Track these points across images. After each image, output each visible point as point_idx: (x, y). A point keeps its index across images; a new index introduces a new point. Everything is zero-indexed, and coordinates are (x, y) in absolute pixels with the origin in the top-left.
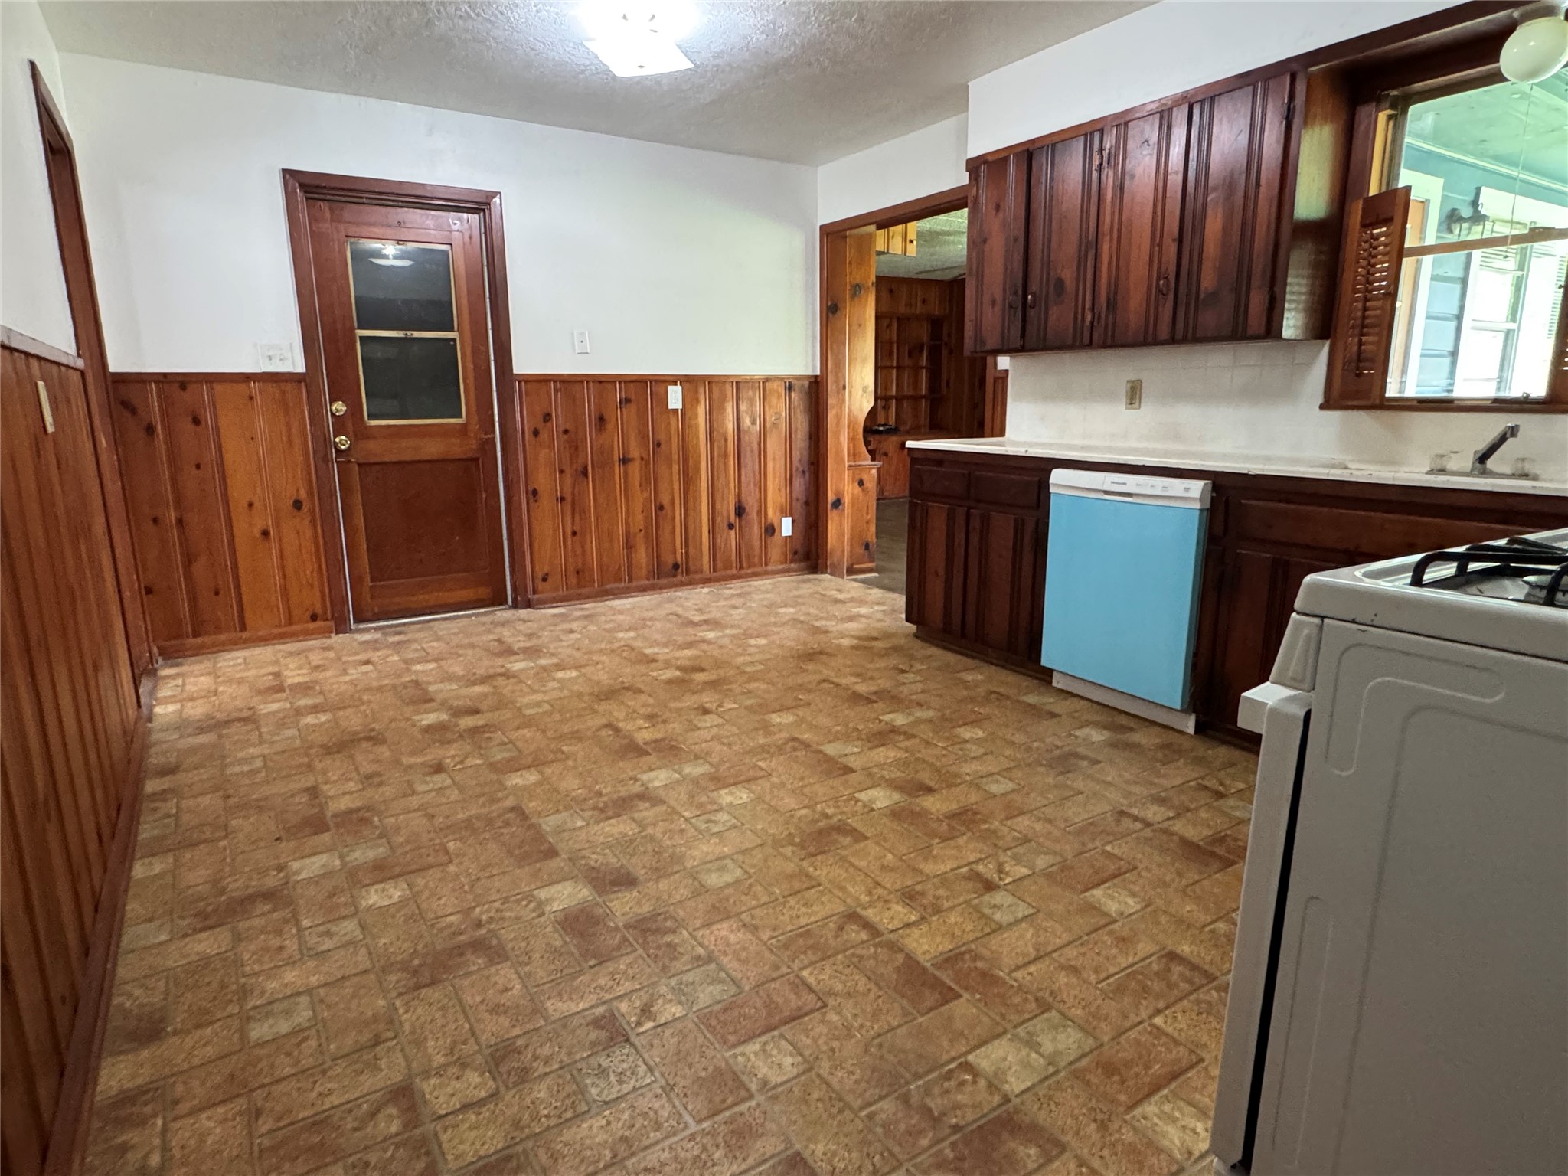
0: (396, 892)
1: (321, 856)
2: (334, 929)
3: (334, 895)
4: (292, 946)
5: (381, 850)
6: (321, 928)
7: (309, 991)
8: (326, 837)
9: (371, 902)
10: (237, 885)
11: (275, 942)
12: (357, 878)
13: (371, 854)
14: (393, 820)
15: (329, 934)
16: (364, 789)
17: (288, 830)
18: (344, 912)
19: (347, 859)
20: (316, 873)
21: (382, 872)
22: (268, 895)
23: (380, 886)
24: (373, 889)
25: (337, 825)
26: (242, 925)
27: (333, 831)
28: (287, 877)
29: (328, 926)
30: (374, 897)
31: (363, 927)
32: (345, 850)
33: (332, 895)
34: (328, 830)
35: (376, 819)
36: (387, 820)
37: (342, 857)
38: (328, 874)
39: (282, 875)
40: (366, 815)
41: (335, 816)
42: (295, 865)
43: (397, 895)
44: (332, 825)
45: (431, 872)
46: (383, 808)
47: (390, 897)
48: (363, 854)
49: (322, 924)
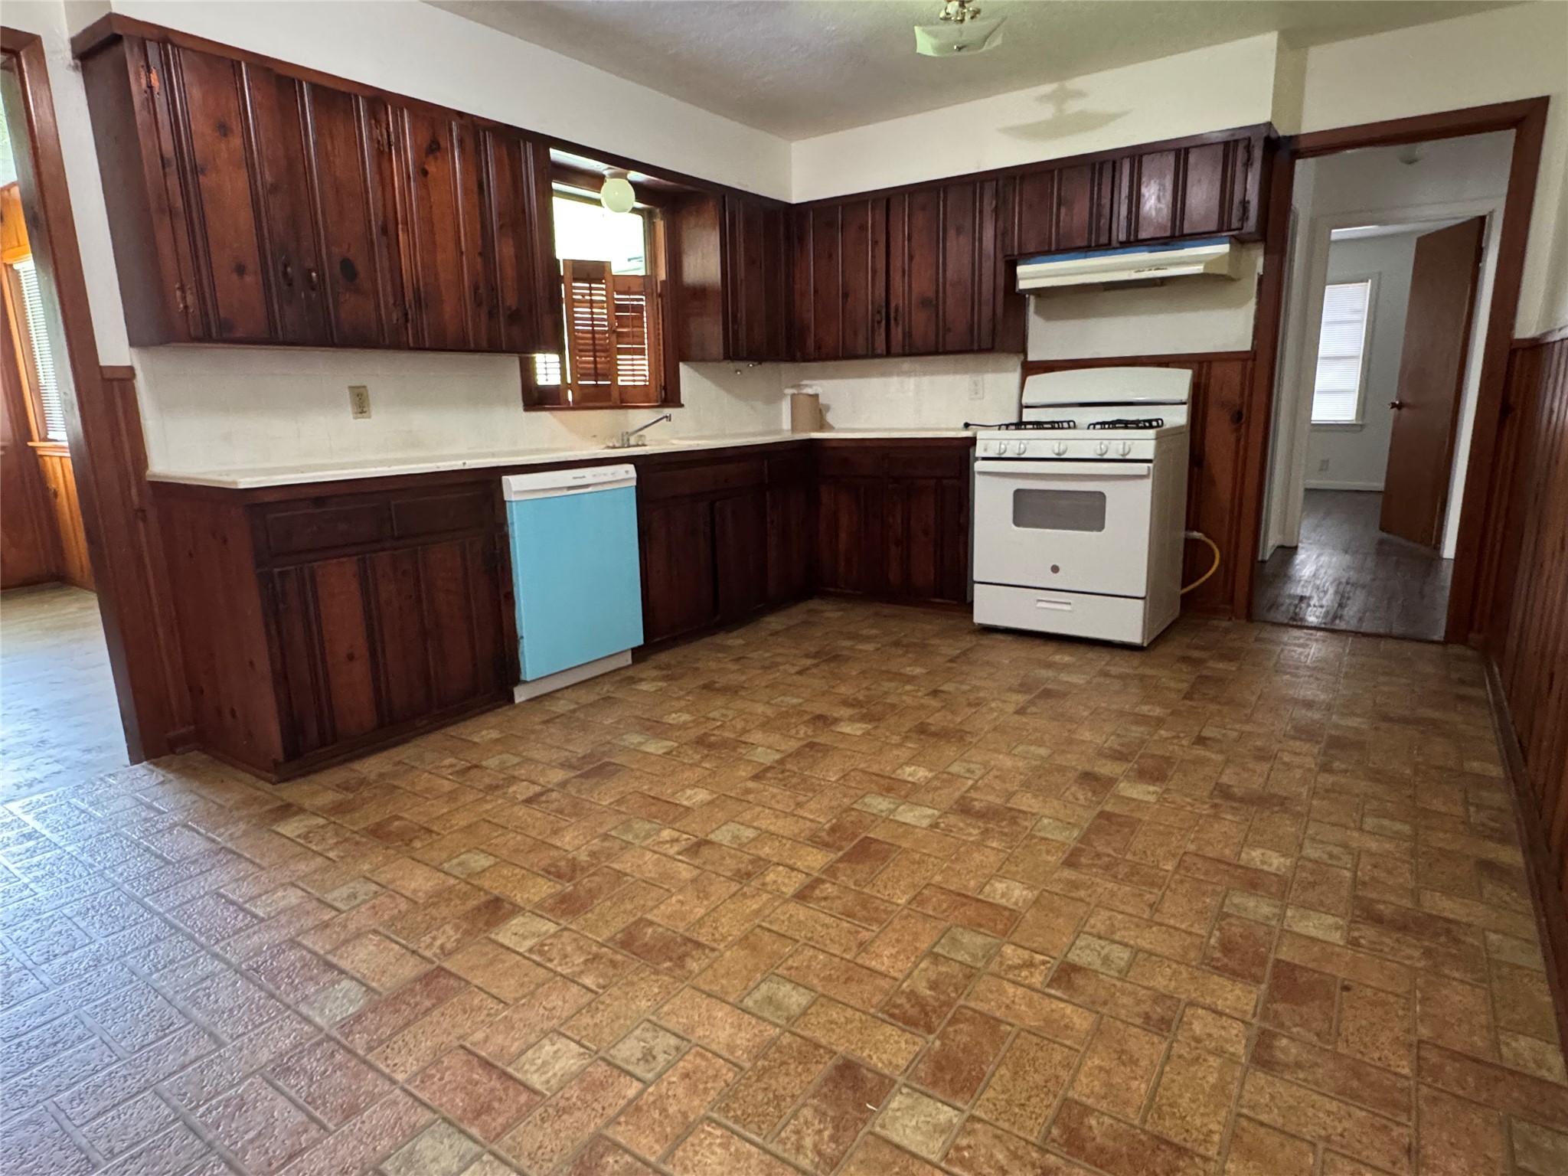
0: (1254, 856)
1: (1304, 931)
2: (1325, 857)
3: (1309, 883)
4: (1365, 863)
5: (1236, 900)
6: (1334, 863)
7: (1361, 829)
8: (1286, 954)
9: (1282, 860)
10: (1409, 951)
11: (1381, 875)
12: (1281, 888)
13: (1251, 903)
14: (1196, 929)
15: (1331, 856)
16: (1192, 1004)
17: (1329, 997)
18: (1309, 865)
19: (1276, 911)
20: (1318, 915)
21: (1254, 881)
22: (1377, 920)
23: (1265, 868)
24: (1273, 869)
25: (1263, 962)
26: (1407, 903)
27: (1272, 956)
28: (1350, 929)
29: (1329, 862)
30: (1276, 863)
31: (1301, 846)
32: (1274, 923)
33: (1313, 884)
34: (1278, 961)
35: (1213, 941)
36: (1203, 932)
37: (1282, 918)
38: (1307, 906)
39: (1356, 934)
40: (1218, 954)
41: (1257, 981)
42: (1336, 937)
43: (1256, 853)
44: (1269, 966)
45: (1211, 855)
46: (1192, 954)
47: (1263, 854)
48: (1258, 908)
49: (1333, 866)
